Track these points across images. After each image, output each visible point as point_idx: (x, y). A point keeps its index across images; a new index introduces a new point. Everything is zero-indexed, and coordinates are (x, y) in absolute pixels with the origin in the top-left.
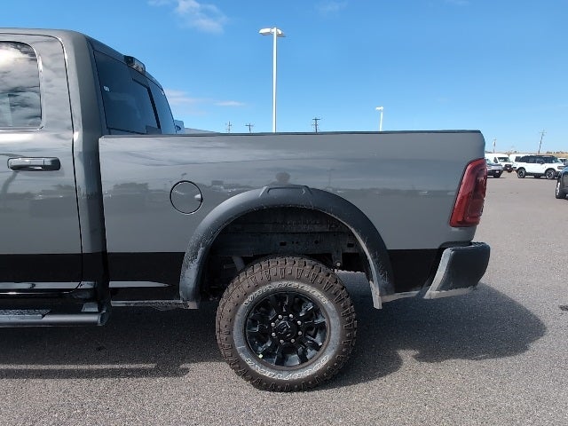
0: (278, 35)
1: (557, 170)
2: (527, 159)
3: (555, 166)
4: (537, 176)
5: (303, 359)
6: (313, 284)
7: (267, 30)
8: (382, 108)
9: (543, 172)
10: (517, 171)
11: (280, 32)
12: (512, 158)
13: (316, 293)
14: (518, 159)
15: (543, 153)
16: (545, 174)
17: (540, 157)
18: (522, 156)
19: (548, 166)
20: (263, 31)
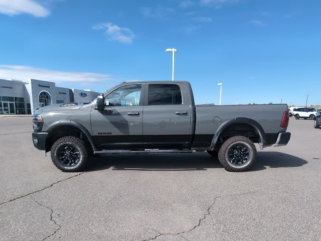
0: (175, 52)
1: (316, 115)
2: (299, 110)
3: (314, 113)
4: (305, 118)
5: (243, 163)
6: (246, 142)
7: (169, 50)
8: (221, 84)
9: (308, 116)
10: (295, 116)
11: (176, 51)
12: (292, 109)
13: (247, 144)
14: (295, 110)
15: (309, 106)
16: (309, 117)
17: (306, 108)
18: (297, 108)
19: (311, 113)
20: (167, 50)
